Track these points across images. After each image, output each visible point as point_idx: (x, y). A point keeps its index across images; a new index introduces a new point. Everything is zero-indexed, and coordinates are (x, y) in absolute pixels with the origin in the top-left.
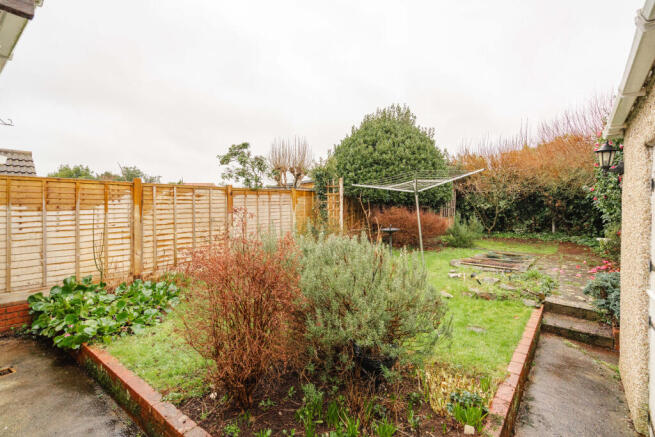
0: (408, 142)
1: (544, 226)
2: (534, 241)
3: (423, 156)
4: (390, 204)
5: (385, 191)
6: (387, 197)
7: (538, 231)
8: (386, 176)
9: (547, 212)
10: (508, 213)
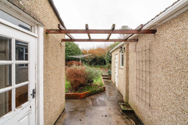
0: (74, 47)
1: (96, 64)
2: (96, 67)
3: (78, 50)
4: (71, 60)
5: (70, 57)
6: (71, 59)
7: (95, 65)
8: (70, 54)
9: (97, 61)
10: (91, 62)
